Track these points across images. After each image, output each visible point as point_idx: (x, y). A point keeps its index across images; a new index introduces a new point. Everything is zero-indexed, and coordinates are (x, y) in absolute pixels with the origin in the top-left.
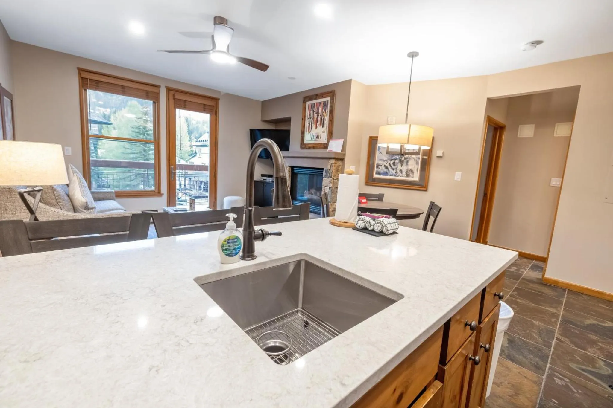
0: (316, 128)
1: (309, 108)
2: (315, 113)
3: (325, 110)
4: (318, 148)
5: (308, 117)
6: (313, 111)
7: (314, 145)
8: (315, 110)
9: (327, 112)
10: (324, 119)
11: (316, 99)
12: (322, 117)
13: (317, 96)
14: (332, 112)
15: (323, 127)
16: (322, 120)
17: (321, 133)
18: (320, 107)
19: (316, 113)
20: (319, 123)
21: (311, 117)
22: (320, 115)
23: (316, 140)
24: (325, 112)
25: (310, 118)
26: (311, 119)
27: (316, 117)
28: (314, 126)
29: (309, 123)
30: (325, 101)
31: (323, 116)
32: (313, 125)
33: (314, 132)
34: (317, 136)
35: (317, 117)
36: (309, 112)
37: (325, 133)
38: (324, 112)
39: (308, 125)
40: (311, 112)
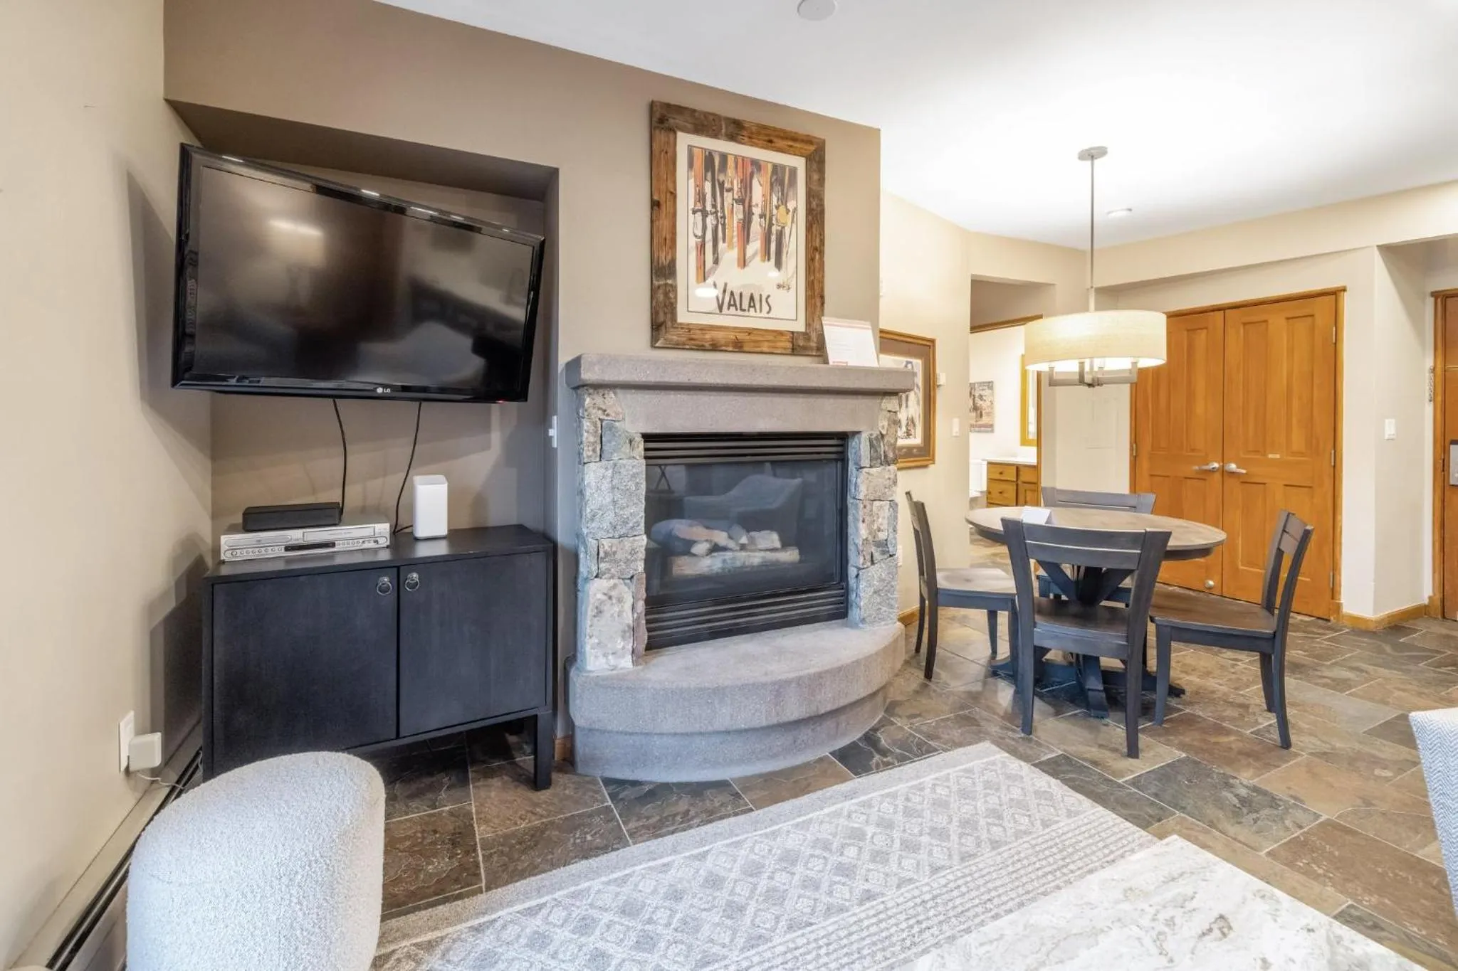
0: (743, 262)
1: (691, 165)
2: (728, 197)
3: (784, 200)
4: (765, 349)
5: (691, 206)
6: (722, 185)
7: (741, 336)
8: (727, 185)
9: (795, 210)
10: (780, 235)
11: (732, 138)
12: (771, 225)
13: (736, 130)
14: (815, 217)
15: (778, 264)
16: (773, 238)
17: (769, 289)
18: (755, 182)
19: (738, 201)
20: (755, 246)
21: (709, 208)
22: (757, 211)
23: (746, 313)
24: (782, 208)
25: (705, 214)
26: (710, 220)
27: (739, 214)
28: (729, 255)
29: (699, 233)
30: (783, 167)
31: (774, 222)
32: (721, 245)
33: (730, 274)
34: (752, 298)
35: (741, 216)
36: (692, 181)
37: (793, 290)
38: (777, 207)
39: (693, 242)
40: (708, 187)
